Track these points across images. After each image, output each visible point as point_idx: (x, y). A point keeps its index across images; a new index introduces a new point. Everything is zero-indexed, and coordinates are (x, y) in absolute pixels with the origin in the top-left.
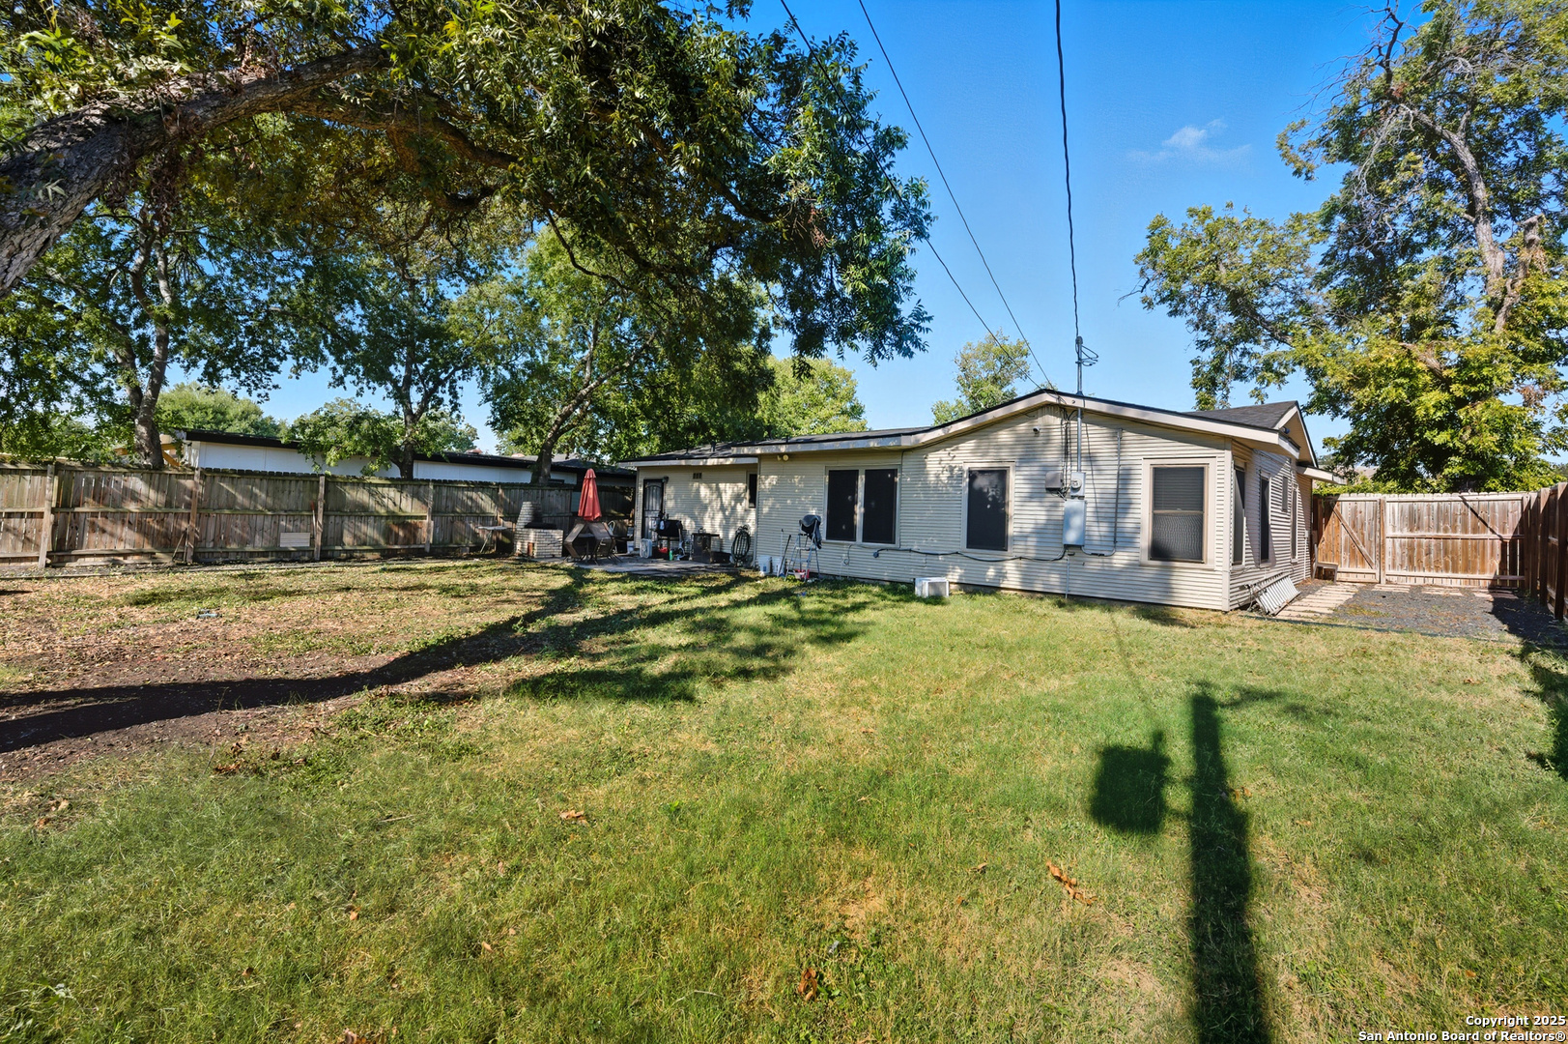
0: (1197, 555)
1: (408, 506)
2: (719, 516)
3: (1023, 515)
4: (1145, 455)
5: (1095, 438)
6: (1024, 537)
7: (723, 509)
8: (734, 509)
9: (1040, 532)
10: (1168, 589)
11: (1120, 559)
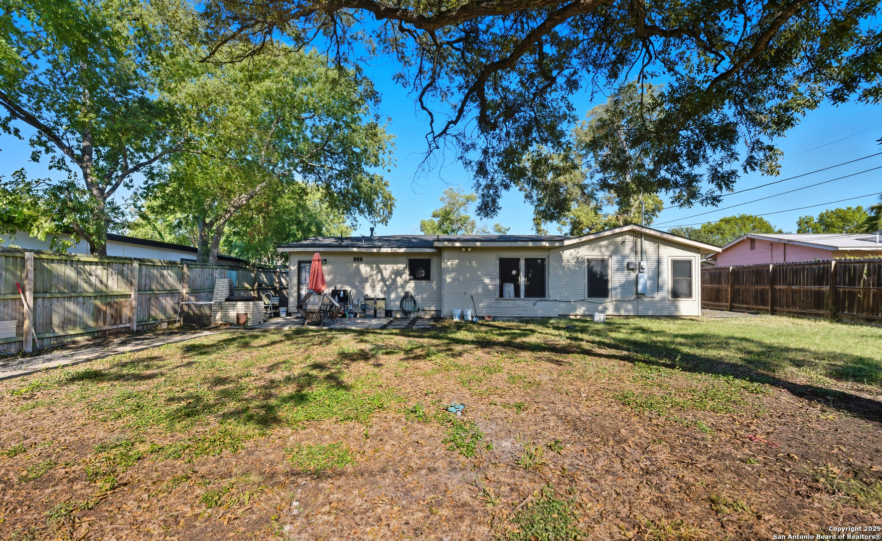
0: (690, 295)
1: (115, 285)
2: (379, 286)
3: (616, 279)
4: (669, 254)
5: (648, 246)
6: (615, 289)
7: (383, 280)
8: (394, 281)
9: (622, 286)
10: (676, 308)
11: (658, 296)
